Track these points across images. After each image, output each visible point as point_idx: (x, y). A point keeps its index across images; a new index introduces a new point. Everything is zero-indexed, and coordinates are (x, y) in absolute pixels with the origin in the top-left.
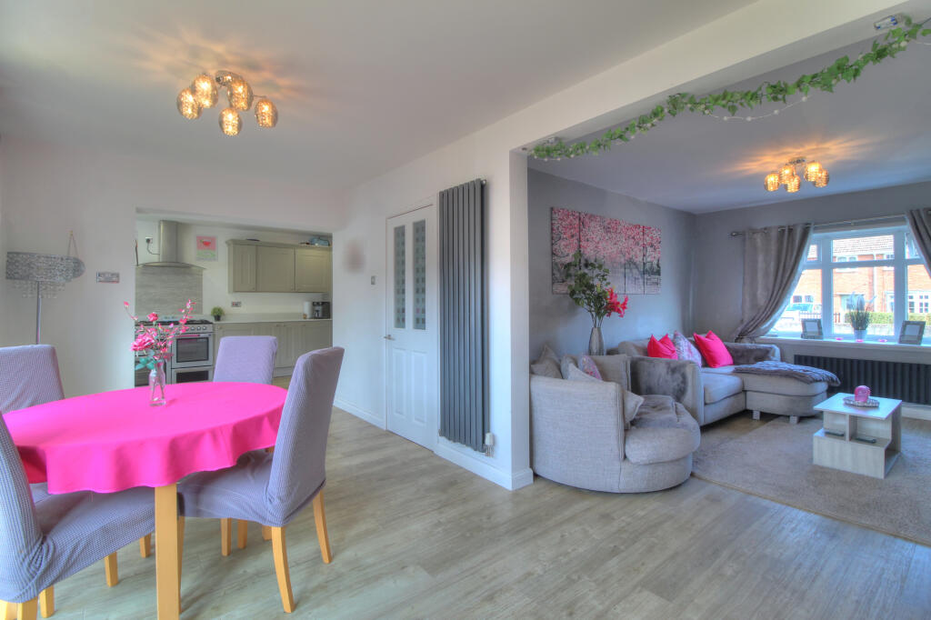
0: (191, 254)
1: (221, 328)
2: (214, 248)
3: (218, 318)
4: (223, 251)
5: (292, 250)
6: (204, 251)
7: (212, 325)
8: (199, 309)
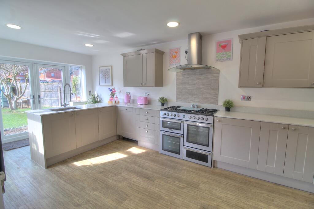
0: (212, 57)
2: (229, 50)
3: (228, 109)
6: (222, 54)
7: (213, 117)
8: (216, 101)
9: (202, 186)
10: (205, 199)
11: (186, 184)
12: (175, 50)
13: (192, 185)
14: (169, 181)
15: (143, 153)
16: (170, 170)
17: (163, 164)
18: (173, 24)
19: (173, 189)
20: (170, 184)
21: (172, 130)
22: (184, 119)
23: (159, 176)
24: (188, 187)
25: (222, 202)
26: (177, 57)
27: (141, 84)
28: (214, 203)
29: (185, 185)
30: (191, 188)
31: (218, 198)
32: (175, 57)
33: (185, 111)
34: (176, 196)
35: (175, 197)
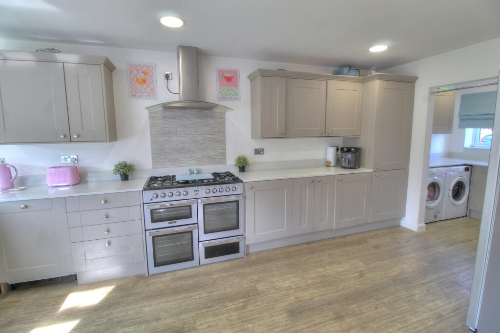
0: (213, 91)
1: (252, 188)
2: (236, 85)
3: (242, 169)
4: (244, 86)
5: (323, 83)
6: (226, 89)
7: (241, 184)
8: (223, 159)
9: (260, 287)
10: (279, 300)
11: (241, 298)
12: (142, 68)
13: (251, 294)
14: (216, 310)
15: (111, 293)
16: (199, 294)
17: (176, 291)
18: (171, 21)
19: (235, 317)
20: (224, 314)
21: (175, 222)
22: (197, 196)
23: (193, 314)
24: (249, 300)
25: (296, 291)
26: (148, 82)
27: (65, 136)
28: (291, 298)
29: (243, 300)
30: (254, 299)
31: (288, 290)
32: (144, 81)
33: (186, 183)
34: (249, 324)
35: (250, 326)
